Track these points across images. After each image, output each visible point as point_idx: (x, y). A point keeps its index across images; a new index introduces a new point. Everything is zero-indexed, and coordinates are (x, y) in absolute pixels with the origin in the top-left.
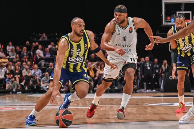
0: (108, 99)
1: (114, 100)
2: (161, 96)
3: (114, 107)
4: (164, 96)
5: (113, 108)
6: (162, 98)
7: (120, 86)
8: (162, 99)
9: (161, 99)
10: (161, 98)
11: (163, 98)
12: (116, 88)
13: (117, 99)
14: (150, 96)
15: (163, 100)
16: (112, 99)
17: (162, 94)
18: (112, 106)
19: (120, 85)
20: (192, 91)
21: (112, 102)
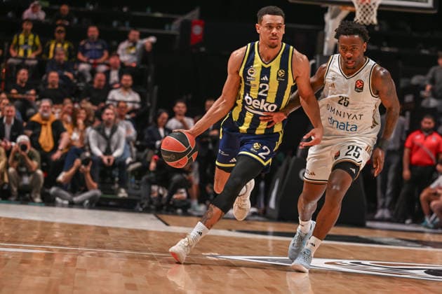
0: (92, 229)
1: (109, 231)
2: (265, 233)
3: (109, 256)
4: (276, 234)
5: (106, 260)
6: (270, 238)
7: (135, 189)
8: (270, 244)
9: (264, 243)
10: (267, 240)
11: (273, 241)
12: (123, 193)
13: (118, 229)
14: (230, 230)
15: (273, 245)
16: (104, 231)
17: (271, 227)
18: (103, 253)
19: (133, 185)
20: (369, 224)
21: (101, 238)
